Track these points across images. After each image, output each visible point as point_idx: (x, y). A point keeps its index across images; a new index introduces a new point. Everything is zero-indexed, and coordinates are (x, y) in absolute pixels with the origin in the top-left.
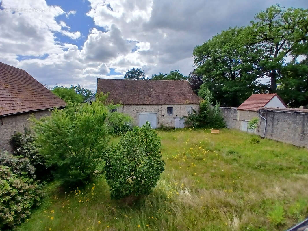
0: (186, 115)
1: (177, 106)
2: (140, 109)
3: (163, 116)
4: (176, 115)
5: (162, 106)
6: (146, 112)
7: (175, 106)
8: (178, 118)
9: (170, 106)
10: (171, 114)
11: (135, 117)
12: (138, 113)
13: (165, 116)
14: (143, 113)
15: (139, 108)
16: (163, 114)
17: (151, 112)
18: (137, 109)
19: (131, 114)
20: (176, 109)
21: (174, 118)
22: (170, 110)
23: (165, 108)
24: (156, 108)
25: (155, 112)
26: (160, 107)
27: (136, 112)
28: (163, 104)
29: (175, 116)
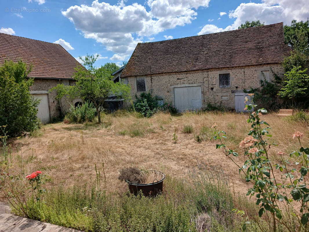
0: (258, 86)
1: (237, 70)
2: (175, 79)
3: (212, 89)
4: (237, 87)
5: (209, 73)
6: (184, 83)
7: (234, 71)
8: (240, 92)
9: (224, 72)
10: (226, 86)
11: (168, 92)
12: (173, 86)
13: (214, 90)
14: (179, 86)
15: (173, 78)
16: (211, 86)
17: (192, 83)
18: (171, 80)
19: (162, 87)
20: (235, 76)
21: (233, 92)
22: (225, 79)
23: (214, 76)
24: (199, 76)
25: (199, 83)
26: (205, 74)
27: (169, 85)
28: (212, 69)
29: (235, 89)
